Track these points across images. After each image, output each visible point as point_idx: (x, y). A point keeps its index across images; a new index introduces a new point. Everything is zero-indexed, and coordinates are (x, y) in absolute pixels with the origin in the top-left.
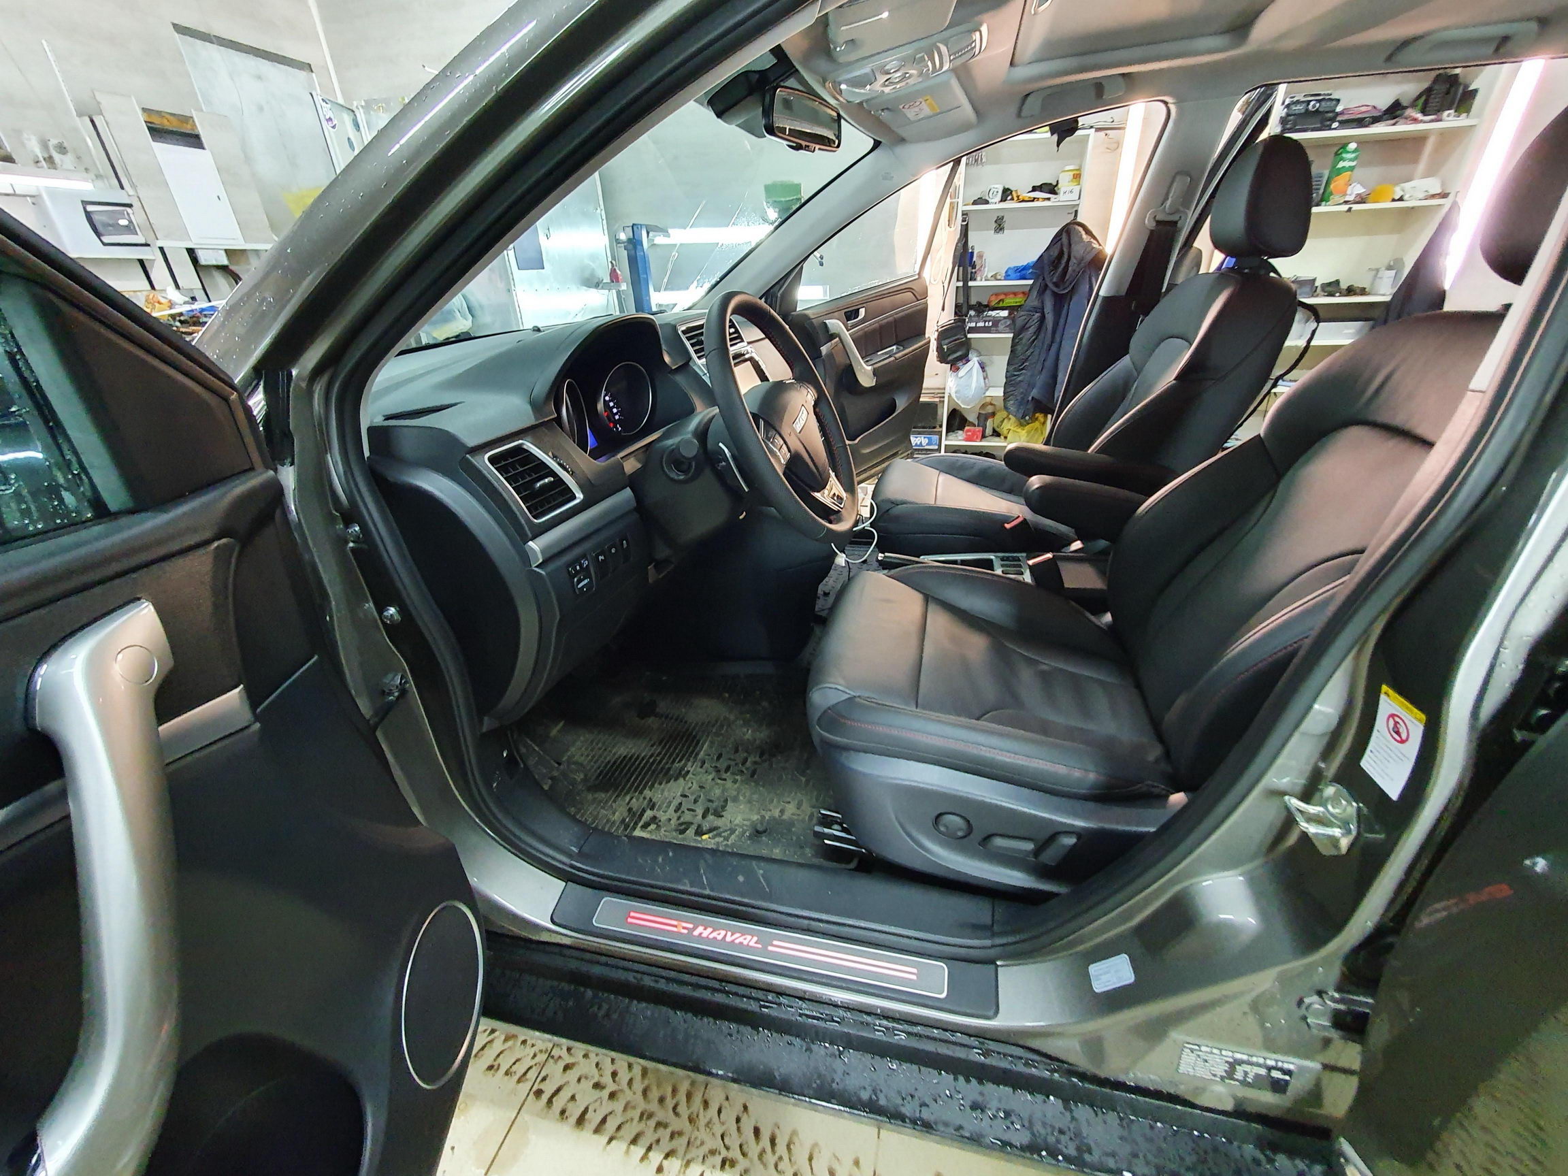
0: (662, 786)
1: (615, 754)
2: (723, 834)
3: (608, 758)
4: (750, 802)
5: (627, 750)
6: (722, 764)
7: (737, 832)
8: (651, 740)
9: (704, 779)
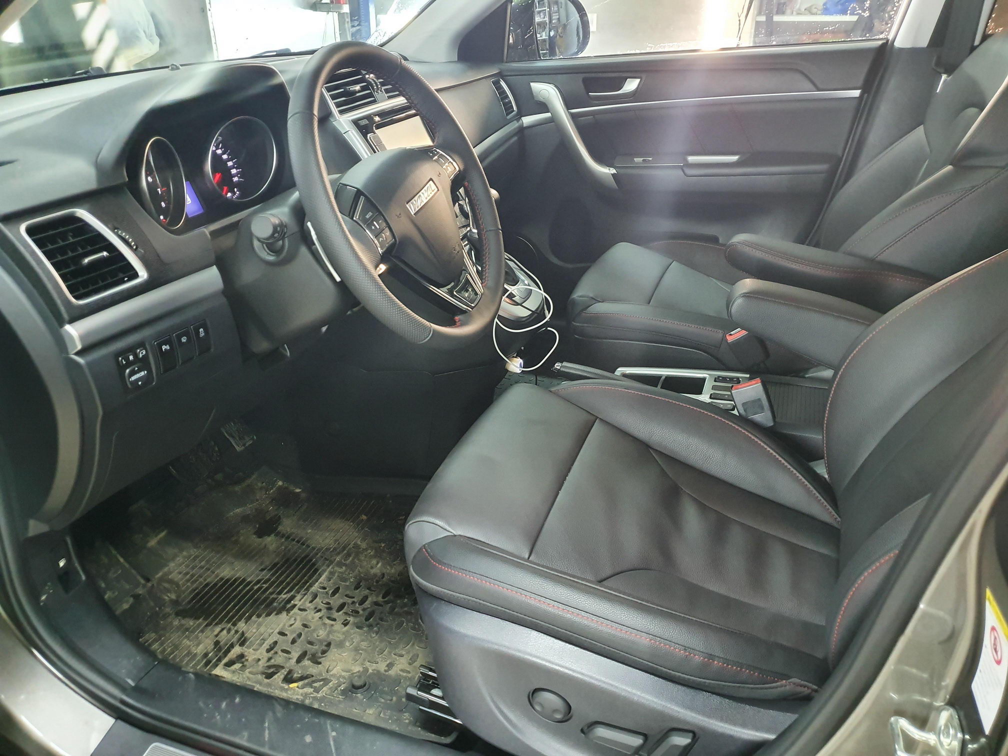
0: (261, 619)
1: (217, 576)
2: (315, 685)
3: (208, 580)
4: (357, 649)
5: (232, 573)
6: (336, 601)
7: (331, 684)
8: (261, 564)
9: (310, 617)
